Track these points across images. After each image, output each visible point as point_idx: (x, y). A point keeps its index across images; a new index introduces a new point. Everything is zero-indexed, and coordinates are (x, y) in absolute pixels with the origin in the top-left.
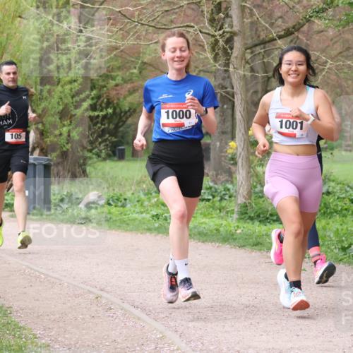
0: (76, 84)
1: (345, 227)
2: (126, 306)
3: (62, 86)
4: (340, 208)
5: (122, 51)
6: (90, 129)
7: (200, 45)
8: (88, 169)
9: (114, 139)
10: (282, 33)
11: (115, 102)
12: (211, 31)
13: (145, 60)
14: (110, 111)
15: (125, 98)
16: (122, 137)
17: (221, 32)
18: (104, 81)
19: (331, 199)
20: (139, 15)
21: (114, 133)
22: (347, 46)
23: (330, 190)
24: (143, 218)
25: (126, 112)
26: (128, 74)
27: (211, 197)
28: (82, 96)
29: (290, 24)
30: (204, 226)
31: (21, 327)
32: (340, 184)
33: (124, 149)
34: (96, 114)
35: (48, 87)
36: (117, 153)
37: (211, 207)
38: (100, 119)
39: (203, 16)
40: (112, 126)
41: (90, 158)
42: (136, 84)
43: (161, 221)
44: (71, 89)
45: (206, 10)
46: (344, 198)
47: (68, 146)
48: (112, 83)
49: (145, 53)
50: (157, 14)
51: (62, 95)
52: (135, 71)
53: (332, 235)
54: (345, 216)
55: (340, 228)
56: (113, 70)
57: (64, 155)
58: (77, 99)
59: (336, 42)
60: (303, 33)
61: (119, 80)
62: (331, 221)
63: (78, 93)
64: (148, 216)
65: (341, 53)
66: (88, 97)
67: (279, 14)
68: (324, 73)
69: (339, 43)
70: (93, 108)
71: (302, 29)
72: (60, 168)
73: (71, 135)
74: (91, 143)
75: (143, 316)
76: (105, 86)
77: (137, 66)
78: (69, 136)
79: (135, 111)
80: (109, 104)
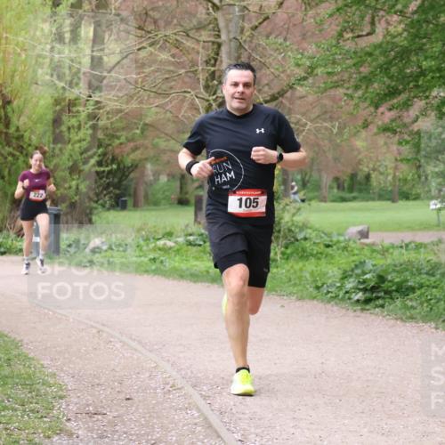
0: (85, 143)
1: (319, 268)
2: (124, 338)
3: (72, 145)
4: (315, 252)
5: (126, 113)
6: (96, 182)
7: (196, 109)
8: (94, 218)
9: (117, 192)
10: (268, 98)
11: (119, 159)
12: (206, 96)
13: (147, 122)
14: (115, 166)
15: (128, 155)
16: (125, 189)
17: (214, 97)
18: (109, 140)
19: (307, 244)
20: (142, 82)
21: (117, 186)
22: (324, 110)
23: (308, 236)
24: (142, 262)
25: (128, 168)
26: (130, 134)
27: (202, 243)
28: (90, 153)
29: (275, 91)
30: (195, 268)
31: (29, 358)
32: (316, 230)
33: (126, 201)
34: (102, 169)
35: (59, 146)
36: (120, 204)
37: (201, 251)
38: (105, 174)
39: (199, 83)
40: (116, 180)
41: (96, 208)
42: (138, 143)
43: (158, 264)
44: (80, 147)
45: (201, 77)
46: (319, 243)
47: (77, 198)
48: (117, 142)
49: (146, 116)
50: (157, 82)
51: (72, 153)
52: (138, 131)
53: (308, 275)
54: (319, 259)
55: (315, 269)
56: (118, 130)
57: (73, 205)
58: (85, 155)
59: (315, 107)
60: (287, 98)
61: (123, 139)
62: (307, 263)
63: (86, 150)
64: (146, 260)
65: (319, 116)
66: (94, 154)
67: (266, 82)
68: (304, 133)
69: (317, 108)
70: (100, 164)
71: (285, 95)
72: (69, 217)
73: (80, 187)
74: (97, 195)
75: (139, 348)
76: (110, 145)
77: (140, 127)
78: (77, 188)
79: (136, 166)
80: (114, 160)
